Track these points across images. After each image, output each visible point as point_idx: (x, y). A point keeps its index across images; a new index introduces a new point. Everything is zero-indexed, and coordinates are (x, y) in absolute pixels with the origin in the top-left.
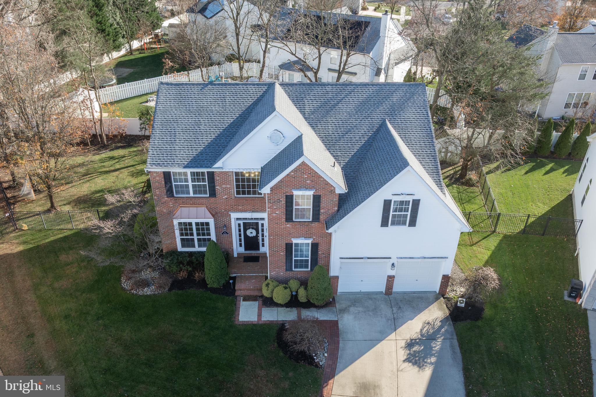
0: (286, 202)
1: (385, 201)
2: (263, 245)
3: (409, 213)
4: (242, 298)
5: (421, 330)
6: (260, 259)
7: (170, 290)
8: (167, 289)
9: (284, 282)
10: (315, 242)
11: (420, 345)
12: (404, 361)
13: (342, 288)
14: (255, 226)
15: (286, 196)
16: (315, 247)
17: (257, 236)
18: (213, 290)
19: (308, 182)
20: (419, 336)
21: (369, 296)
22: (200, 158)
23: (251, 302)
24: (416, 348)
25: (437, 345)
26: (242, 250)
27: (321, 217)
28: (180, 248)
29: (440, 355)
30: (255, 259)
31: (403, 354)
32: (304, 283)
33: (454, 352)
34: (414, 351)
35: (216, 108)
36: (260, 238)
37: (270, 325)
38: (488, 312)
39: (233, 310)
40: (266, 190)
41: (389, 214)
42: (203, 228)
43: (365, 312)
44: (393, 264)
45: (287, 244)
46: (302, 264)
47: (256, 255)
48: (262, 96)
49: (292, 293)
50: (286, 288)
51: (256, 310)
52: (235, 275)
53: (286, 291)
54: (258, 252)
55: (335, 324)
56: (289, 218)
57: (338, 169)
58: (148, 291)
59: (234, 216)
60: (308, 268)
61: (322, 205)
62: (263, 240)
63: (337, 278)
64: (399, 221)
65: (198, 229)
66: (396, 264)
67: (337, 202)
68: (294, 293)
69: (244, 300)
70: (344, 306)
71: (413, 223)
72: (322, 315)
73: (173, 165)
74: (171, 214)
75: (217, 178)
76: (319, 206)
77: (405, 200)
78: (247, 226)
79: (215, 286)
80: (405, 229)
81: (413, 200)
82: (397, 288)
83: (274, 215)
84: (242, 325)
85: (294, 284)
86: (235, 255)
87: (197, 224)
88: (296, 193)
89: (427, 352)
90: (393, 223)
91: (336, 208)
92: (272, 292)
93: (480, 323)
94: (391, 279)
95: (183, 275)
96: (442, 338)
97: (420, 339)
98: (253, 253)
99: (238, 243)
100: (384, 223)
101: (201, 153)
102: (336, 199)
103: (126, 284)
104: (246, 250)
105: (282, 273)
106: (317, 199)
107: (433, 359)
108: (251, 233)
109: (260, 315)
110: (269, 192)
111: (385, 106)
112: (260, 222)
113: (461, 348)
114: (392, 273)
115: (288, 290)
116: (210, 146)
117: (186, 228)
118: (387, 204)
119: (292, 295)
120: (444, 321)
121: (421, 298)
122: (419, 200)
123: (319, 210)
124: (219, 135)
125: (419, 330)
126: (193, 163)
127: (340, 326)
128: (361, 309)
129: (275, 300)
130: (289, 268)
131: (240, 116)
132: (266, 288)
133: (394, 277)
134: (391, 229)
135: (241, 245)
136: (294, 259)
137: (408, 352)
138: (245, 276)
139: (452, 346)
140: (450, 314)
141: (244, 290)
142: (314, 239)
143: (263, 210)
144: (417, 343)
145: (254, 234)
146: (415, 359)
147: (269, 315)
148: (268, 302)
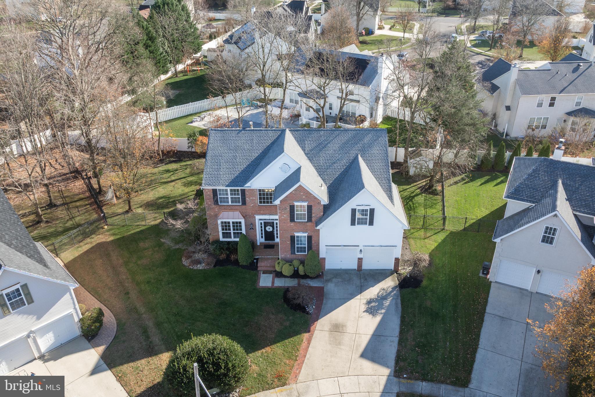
0: (290, 210)
1: (352, 209)
2: (277, 237)
3: (368, 217)
4: (262, 272)
5: (378, 293)
6: (275, 246)
7: (215, 266)
8: (212, 266)
9: (289, 262)
10: (310, 235)
11: (376, 302)
12: (364, 312)
13: (328, 267)
14: (272, 224)
15: (290, 206)
16: (310, 238)
17: (273, 231)
18: (243, 267)
19: (304, 197)
20: (376, 297)
21: (347, 272)
22: (236, 180)
23: (268, 275)
24: (373, 304)
25: (387, 303)
26: (263, 240)
27: (313, 219)
28: (221, 239)
29: (388, 309)
30: (272, 247)
31: (363, 307)
32: (302, 262)
33: (397, 307)
34: (371, 306)
35: (247, 147)
36: (275, 232)
37: (279, 289)
38: (425, 283)
39: (256, 280)
40: (277, 202)
41: (355, 218)
42: (237, 225)
43: (342, 282)
44: (361, 250)
45: (291, 236)
46: (301, 250)
47: (272, 244)
48: (277, 138)
49: (294, 268)
50: (290, 265)
51: (271, 279)
52: (258, 257)
53: (290, 267)
54: (274, 242)
55: (322, 288)
56: (292, 219)
57: (324, 188)
58: (199, 267)
59: (258, 217)
60: (306, 252)
61: (313, 211)
62: (277, 234)
63: (324, 259)
64: (362, 222)
65: (234, 226)
66: (363, 250)
67: (322, 210)
68: (296, 269)
69: (263, 273)
70: (329, 278)
71: (371, 223)
72: (314, 283)
73: (219, 185)
74: (216, 216)
75: (247, 193)
76: (311, 212)
77: (365, 209)
78: (266, 224)
79: (245, 264)
80: (366, 227)
81: (370, 209)
82: (365, 266)
83: (283, 217)
84: (262, 288)
85: (296, 263)
86: (258, 244)
87: (233, 223)
88: (296, 204)
89: (380, 306)
90: (358, 224)
91: (322, 214)
92: (282, 268)
93: (418, 290)
94: (360, 260)
95: (223, 256)
96: (391, 298)
97: (376, 299)
98: (270, 242)
99: (261, 235)
100: (353, 223)
101: (237, 177)
102: (322, 208)
103: (185, 262)
104: (266, 240)
105: (289, 256)
106: (310, 208)
107: (383, 311)
108: (269, 229)
109: (273, 283)
110: (279, 203)
111: (359, 146)
112: (275, 222)
113: (402, 305)
114: (361, 256)
115: (292, 266)
116: (243, 172)
117: (226, 225)
118: (354, 211)
119: (295, 270)
120: (394, 289)
121: (381, 273)
122: (374, 209)
123: (311, 215)
124: (249, 165)
125: (376, 293)
126: (232, 184)
127: (325, 290)
128: (340, 280)
129: (284, 273)
130: (293, 253)
131: (263, 152)
132: (278, 265)
133: (362, 259)
134: (357, 227)
135: (262, 237)
136: (296, 246)
137: (368, 306)
138: (264, 258)
139: (396, 304)
140: (399, 284)
141: (263, 267)
142: (309, 233)
143: (276, 214)
144: (374, 301)
145: (271, 229)
146: (371, 310)
147: (279, 283)
148: (279, 275)
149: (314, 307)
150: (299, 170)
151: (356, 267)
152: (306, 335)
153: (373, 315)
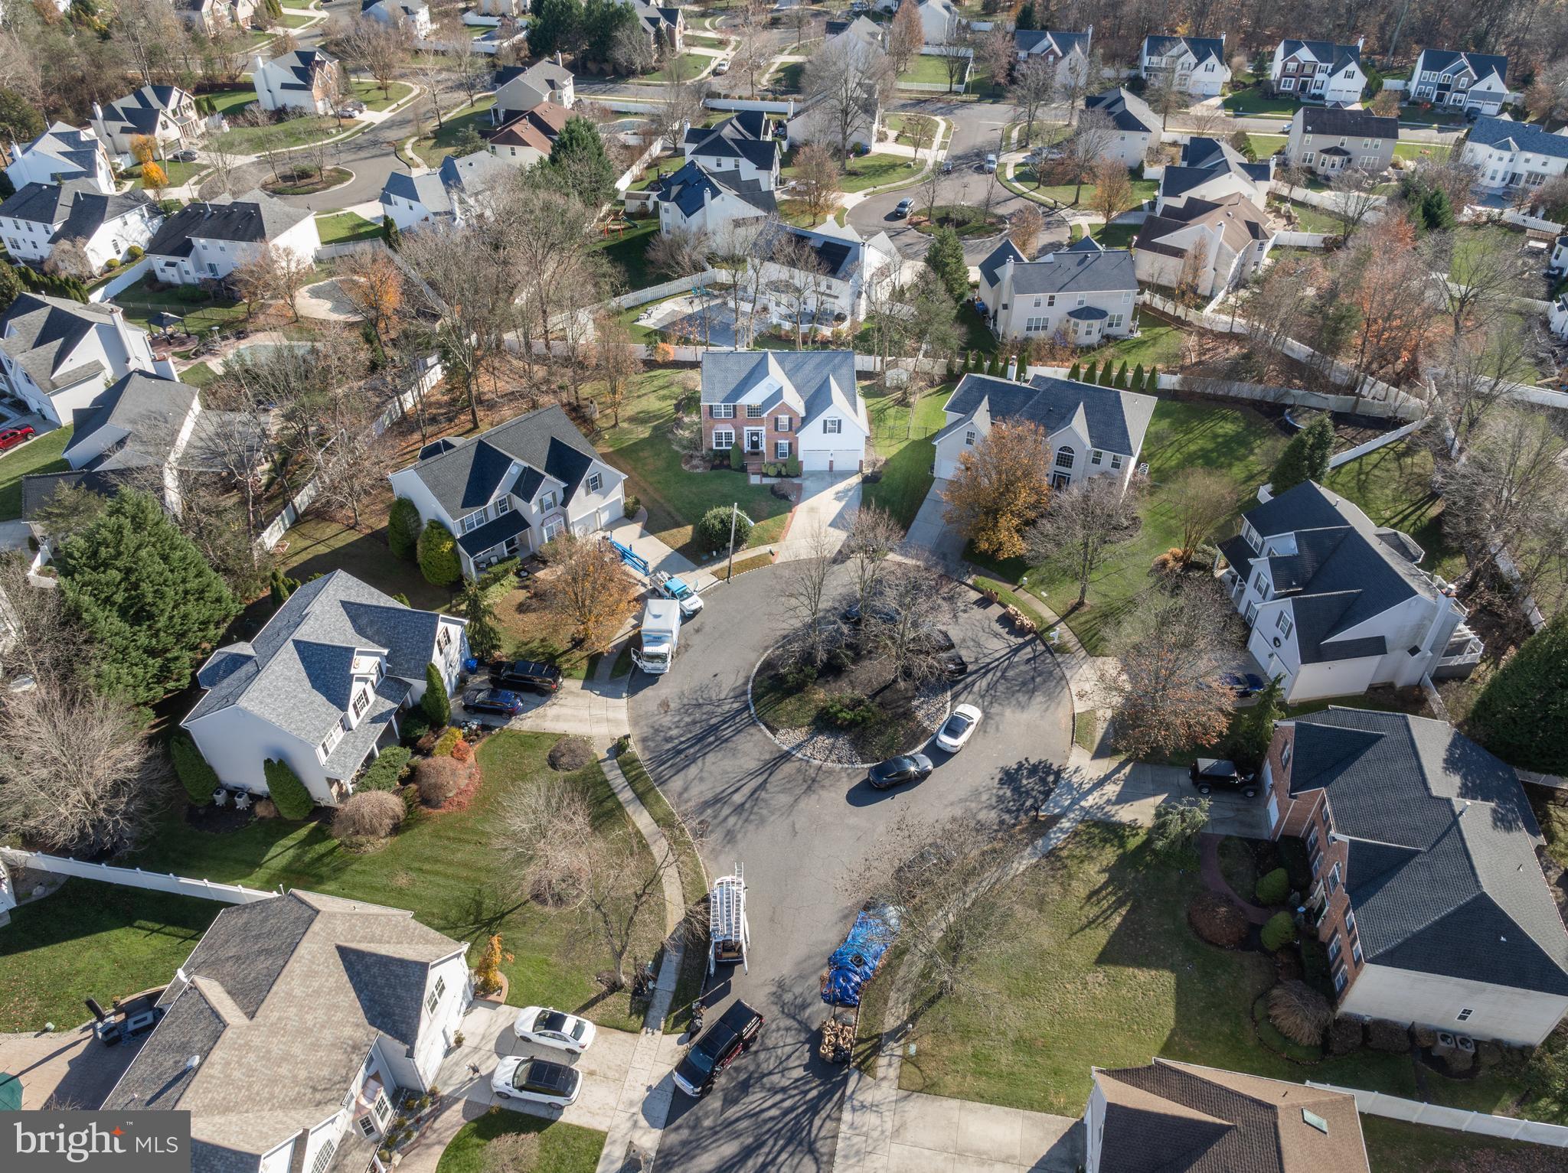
1: (824, 420)
2: (762, 446)
3: (837, 426)
4: (751, 473)
5: (845, 487)
6: (760, 454)
7: (710, 470)
8: (708, 469)
9: (774, 464)
10: (790, 442)
11: (842, 494)
12: (832, 499)
13: (805, 468)
14: (757, 434)
15: (775, 418)
16: (790, 445)
17: (758, 440)
18: (735, 470)
19: (786, 411)
20: (843, 489)
21: (821, 472)
22: (729, 397)
23: (756, 475)
24: (840, 495)
25: (851, 493)
26: (750, 448)
27: (793, 429)
28: (715, 448)
29: (852, 496)
30: (757, 454)
32: (784, 465)
33: (859, 494)
34: (838, 495)
35: (735, 368)
36: (760, 441)
37: (766, 485)
38: (883, 479)
39: (748, 479)
40: (765, 415)
41: (827, 427)
42: (729, 435)
43: (817, 480)
44: (831, 454)
46: (783, 454)
47: (757, 451)
48: (761, 361)
49: (778, 470)
50: (775, 468)
51: (759, 478)
52: (747, 461)
54: (759, 449)
55: (801, 484)
56: (776, 429)
57: (802, 404)
59: (746, 428)
60: (786, 457)
61: (793, 422)
62: (761, 443)
63: (802, 461)
64: (832, 431)
65: (725, 436)
66: (833, 454)
67: (800, 421)
69: (752, 475)
70: (806, 476)
71: (839, 431)
72: (796, 481)
73: (714, 402)
74: (711, 428)
77: (834, 420)
78: (752, 435)
79: (736, 467)
80: (836, 435)
81: (838, 420)
82: (836, 468)
84: (753, 485)
85: (779, 465)
86: (746, 452)
87: (725, 433)
88: (780, 417)
89: (845, 495)
90: (829, 432)
91: (800, 424)
92: (767, 470)
93: (876, 484)
94: (831, 463)
95: (717, 462)
96: (855, 489)
99: (748, 444)
100: (825, 432)
105: (773, 460)
106: (790, 420)
107: (848, 497)
108: (755, 438)
109: (761, 481)
111: (830, 366)
112: (760, 432)
113: (862, 493)
114: (831, 459)
116: (735, 389)
117: (719, 436)
118: (825, 422)
120: (858, 483)
121: (849, 473)
122: (841, 420)
123: (792, 425)
124: (740, 384)
125: (843, 487)
126: (726, 400)
127: (803, 485)
129: (769, 474)
130: (776, 457)
132: (764, 468)
133: (832, 461)
134: (829, 434)
135: (749, 446)
136: (779, 451)
137: (835, 495)
138: (752, 462)
139: (859, 492)
140: (861, 480)
141: (752, 469)
142: (789, 440)
143: (762, 426)
144: (841, 492)
146: (838, 498)
147: (766, 481)
148: (766, 475)
149: (794, 496)
150: (780, 390)
151: (827, 469)
152: (789, 515)
153: (840, 501)
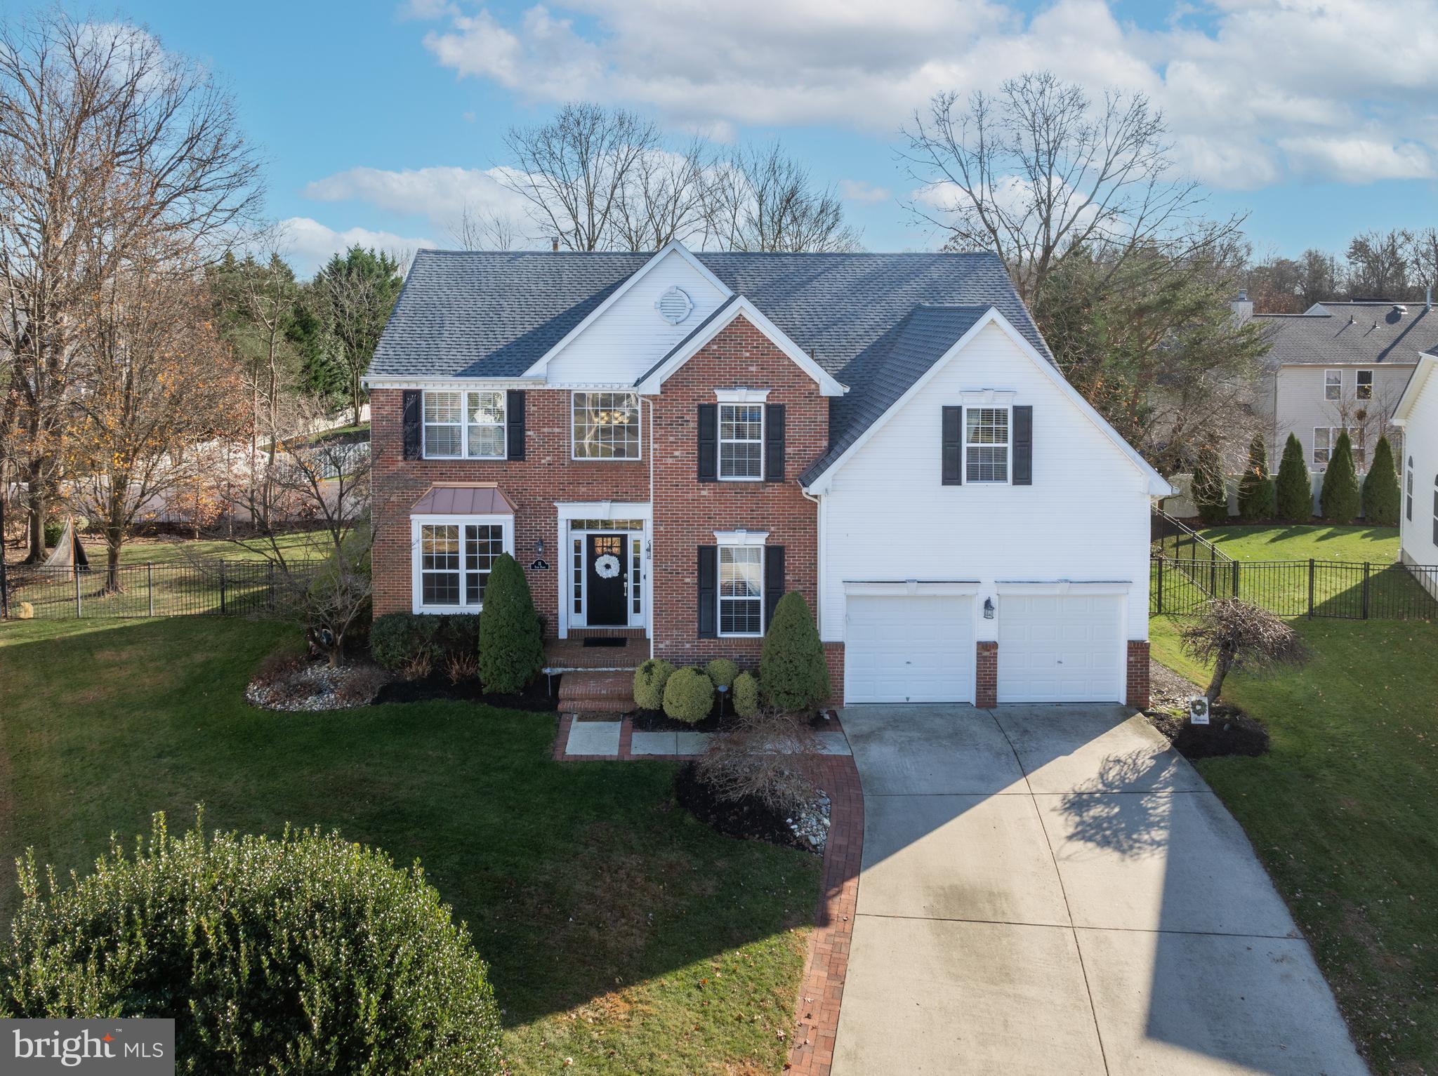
0: (700, 423)
1: (945, 409)
2: (637, 609)
3: (1009, 445)
4: (575, 717)
5: (1102, 775)
7: (376, 702)
8: (368, 700)
9: (693, 670)
10: (774, 543)
11: (1107, 804)
12: (1070, 838)
14: (618, 547)
15: (701, 407)
16: (775, 558)
17: (621, 579)
18: (499, 699)
19: (753, 369)
20: (1100, 786)
21: (934, 710)
23: (603, 723)
24: (1097, 811)
25: (1161, 804)
26: (580, 621)
27: (788, 468)
28: (419, 606)
30: (615, 643)
31: (1061, 824)
32: (750, 665)
33: (1214, 819)
34: (1095, 818)
36: (630, 585)
38: (1279, 741)
39: (550, 736)
41: (959, 448)
42: (485, 543)
44: (988, 605)
45: (701, 550)
47: (616, 635)
49: (716, 686)
51: (617, 735)
52: (559, 670)
53: (700, 678)
54: (624, 627)
55: (848, 761)
56: (706, 473)
58: (313, 703)
59: (567, 512)
61: (791, 431)
62: (637, 590)
63: (840, 647)
64: (986, 470)
65: (470, 548)
66: (994, 602)
67: (825, 426)
68: (722, 689)
69: (580, 719)
70: (865, 729)
71: (1023, 475)
73: (429, 369)
75: (531, 408)
76: (781, 436)
77: (994, 407)
78: (597, 548)
80: (1003, 491)
81: (1016, 408)
82: (1009, 690)
83: (670, 461)
84: (575, 762)
85: (720, 671)
87: (470, 531)
89: (1139, 820)
90: (972, 477)
91: (825, 443)
93: (1266, 760)
94: (987, 652)
95: (418, 669)
96: (1170, 789)
97: (1104, 793)
98: (611, 629)
99: (572, 599)
100: (951, 476)
101: (498, 354)
102: (823, 416)
103: (258, 694)
104: (590, 622)
105: (689, 645)
106: (776, 414)
107: (1159, 835)
108: (607, 567)
109: (625, 744)
110: (657, 392)
114: (988, 631)
115: (706, 678)
117: (441, 544)
118: (951, 416)
119: (717, 694)
120: (1161, 759)
122: (1029, 409)
123: (782, 448)
125: (1094, 774)
126: (477, 369)
127: (862, 769)
133: (994, 645)
134: (970, 490)
135: (578, 609)
136: (720, 598)
137: (1077, 819)
138: (586, 673)
139: (1205, 808)
140: (1174, 744)
141: (582, 699)
142: (772, 535)
144: (1098, 801)
145: (614, 572)
146: (1102, 833)
148: (653, 720)
149: (826, 821)
151: (968, 693)
153: (1119, 848)
